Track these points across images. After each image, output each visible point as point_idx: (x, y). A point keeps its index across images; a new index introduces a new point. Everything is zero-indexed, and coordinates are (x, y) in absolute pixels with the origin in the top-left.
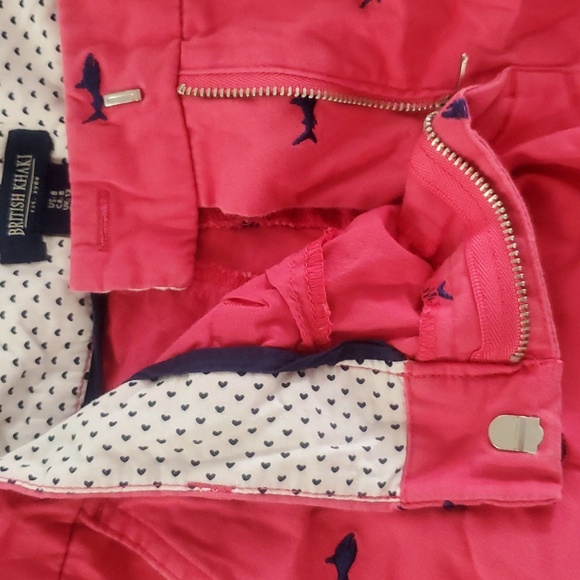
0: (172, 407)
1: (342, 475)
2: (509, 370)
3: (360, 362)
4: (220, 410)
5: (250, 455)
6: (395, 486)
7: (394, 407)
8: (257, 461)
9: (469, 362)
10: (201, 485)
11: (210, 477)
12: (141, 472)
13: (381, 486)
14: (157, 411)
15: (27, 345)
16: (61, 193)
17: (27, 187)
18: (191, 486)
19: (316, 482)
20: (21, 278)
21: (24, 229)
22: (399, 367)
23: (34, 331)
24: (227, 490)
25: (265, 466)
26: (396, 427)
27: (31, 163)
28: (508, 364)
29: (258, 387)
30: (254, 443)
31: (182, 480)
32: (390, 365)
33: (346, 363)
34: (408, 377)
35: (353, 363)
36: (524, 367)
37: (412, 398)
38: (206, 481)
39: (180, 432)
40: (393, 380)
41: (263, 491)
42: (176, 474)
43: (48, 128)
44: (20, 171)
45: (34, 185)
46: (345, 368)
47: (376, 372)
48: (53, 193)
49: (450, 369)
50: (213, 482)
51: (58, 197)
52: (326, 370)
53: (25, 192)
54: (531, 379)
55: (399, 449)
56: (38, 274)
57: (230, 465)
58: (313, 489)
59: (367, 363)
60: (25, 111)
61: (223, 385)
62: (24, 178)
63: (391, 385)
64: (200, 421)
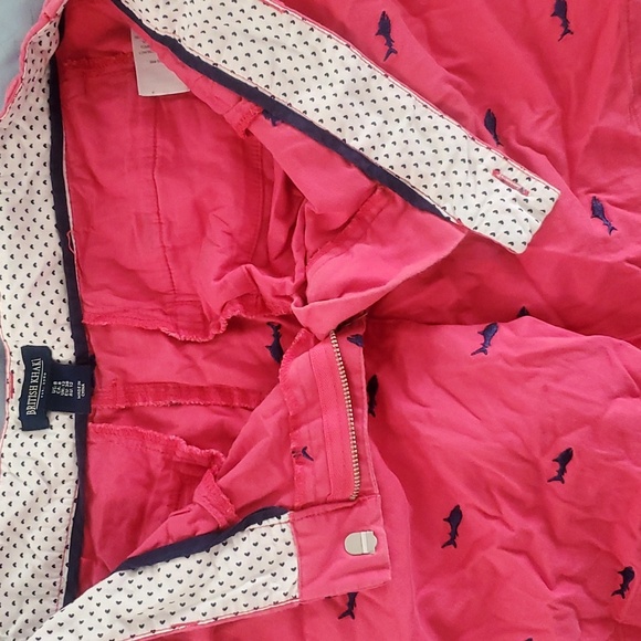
0: (152, 586)
1: (261, 596)
2: (350, 504)
3: (260, 524)
4: (180, 582)
5: (204, 600)
6: (295, 592)
7: (288, 544)
8: (208, 603)
9: (326, 503)
10: (179, 625)
11: (183, 619)
12: (142, 626)
13: (285, 595)
14: (144, 591)
15: (38, 482)
16: (60, 383)
17: (39, 381)
18: (174, 627)
19: (246, 606)
20: (34, 440)
21: (36, 411)
22: (285, 517)
23: (43, 473)
24: (195, 624)
25: (214, 605)
26: (291, 555)
27: (41, 363)
28: (349, 501)
29: (199, 562)
30: (205, 593)
31: (167, 626)
32: (279, 518)
33: (251, 527)
34: (292, 522)
35: (256, 525)
36: (359, 502)
37: (297, 534)
38: (182, 622)
39: (161, 601)
40: (284, 526)
41: (216, 619)
42: (162, 622)
43: (49, 345)
44: (34, 369)
45: (43, 379)
46: (252, 530)
47: (272, 526)
48: (55, 383)
49: (316, 510)
50: (186, 621)
51: (58, 386)
52: (241, 535)
53: (38, 384)
54: (364, 508)
55: (294, 570)
56: (44, 437)
57: (193, 609)
58: (245, 609)
59: (265, 523)
60: (35, 334)
61: (178, 567)
62: (37, 375)
63: (283, 530)
64: (171, 592)
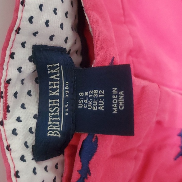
16: (86, 94)
17: (60, 92)
21: (60, 132)
27: (60, 69)
44: (52, 77)
45: (65, 90)
48: (81, 94)
51: (85, 98)
53: (60, 97)
62: (56, 85)
